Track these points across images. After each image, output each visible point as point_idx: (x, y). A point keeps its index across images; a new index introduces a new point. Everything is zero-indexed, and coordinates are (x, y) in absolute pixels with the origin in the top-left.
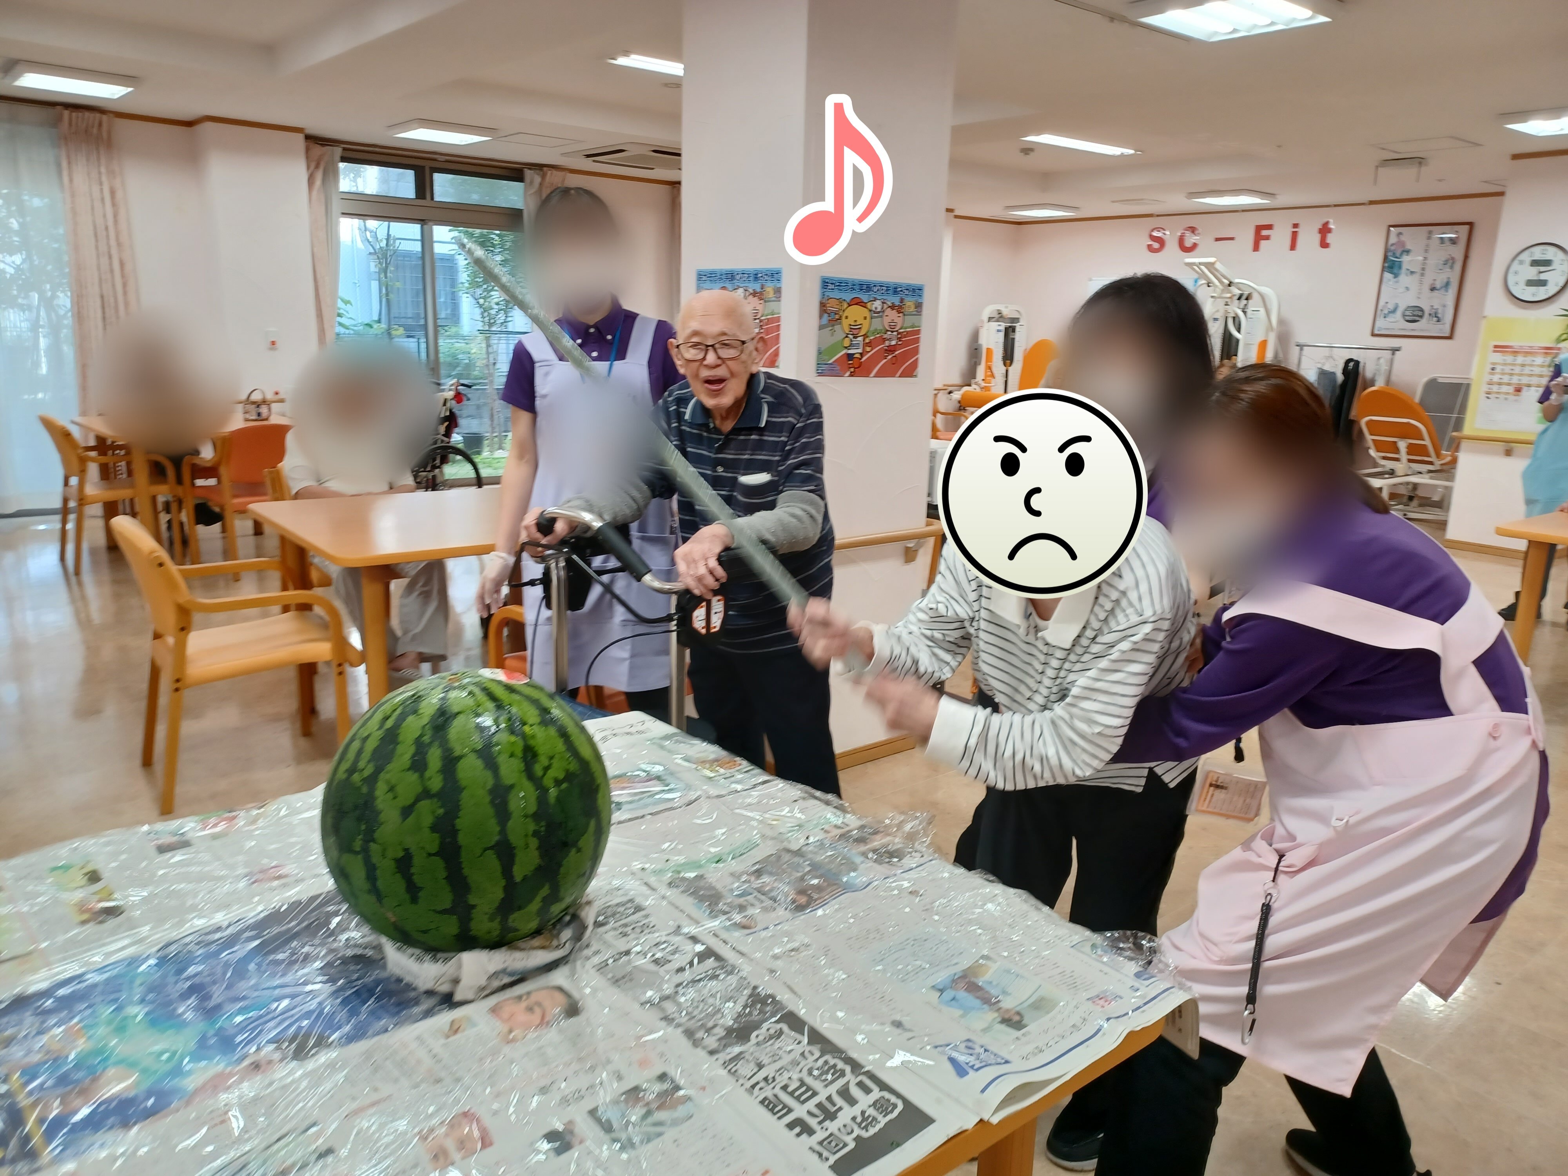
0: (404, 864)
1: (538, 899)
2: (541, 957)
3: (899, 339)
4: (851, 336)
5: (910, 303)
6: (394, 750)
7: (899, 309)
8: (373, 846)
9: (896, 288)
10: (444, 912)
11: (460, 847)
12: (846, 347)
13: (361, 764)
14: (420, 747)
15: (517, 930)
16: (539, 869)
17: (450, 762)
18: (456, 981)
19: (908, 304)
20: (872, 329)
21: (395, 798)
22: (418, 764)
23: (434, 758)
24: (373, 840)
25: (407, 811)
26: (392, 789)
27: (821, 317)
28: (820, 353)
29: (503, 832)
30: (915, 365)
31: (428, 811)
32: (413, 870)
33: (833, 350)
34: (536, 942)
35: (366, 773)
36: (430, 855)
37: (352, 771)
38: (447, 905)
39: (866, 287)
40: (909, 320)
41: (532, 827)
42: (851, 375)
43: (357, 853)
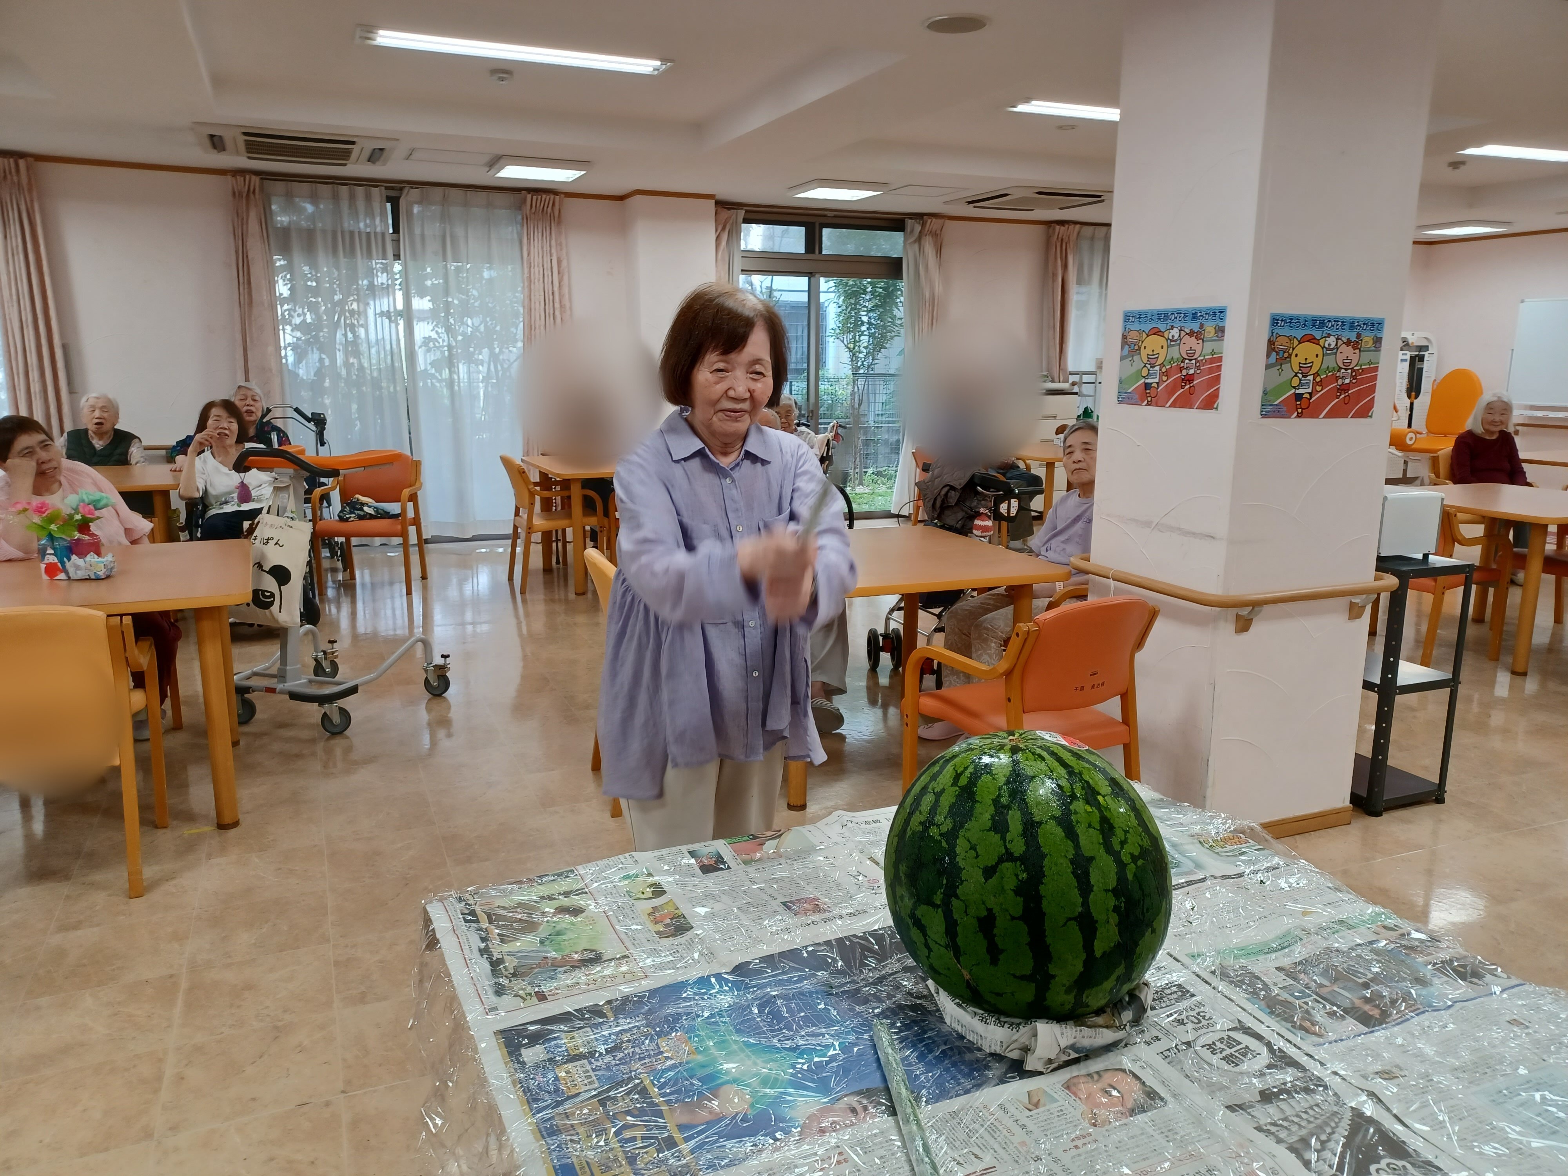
0: (987, 923)
1: (1114, 977)
2: (1107, 1036)
3: (1354, 377)
4: (1300, 376)
5: (1367, 339)
6: (972, 808)
7: (1355, 345)
8: (954, 901)
9: (1353, 323)
10: (1023, 978)
11: (1044, 914)
12: (1294, 387)
13: (939, 819)
14: (1000, 809)
15: (1088, 1006)
16: (1118, 946)
17: (1030, 827)
18: (1026, 1050)
19: (1365, 339)
20: (1324, 366)
21: (977, 857)
22: (999, 826)
23: (1014, 819)
24: (957, 897)
25: (989, 872)
26: (973, 848)
27: (1268, 356)
28: (1265, 393)
29: (1085, 904)
30: (1370, 405)
31: (1011, 874)
32: (995, 931)
33: (1279, 390)
34: (1100, 1020)
35: (944, 829)
36: (1013, 918)
37: (928, 823)
38: (1027, 971)
39: (1320, 323)
40: (1366, 357)
41: (1112, 902)
42: (1299, 416)
43: (935, 906)
